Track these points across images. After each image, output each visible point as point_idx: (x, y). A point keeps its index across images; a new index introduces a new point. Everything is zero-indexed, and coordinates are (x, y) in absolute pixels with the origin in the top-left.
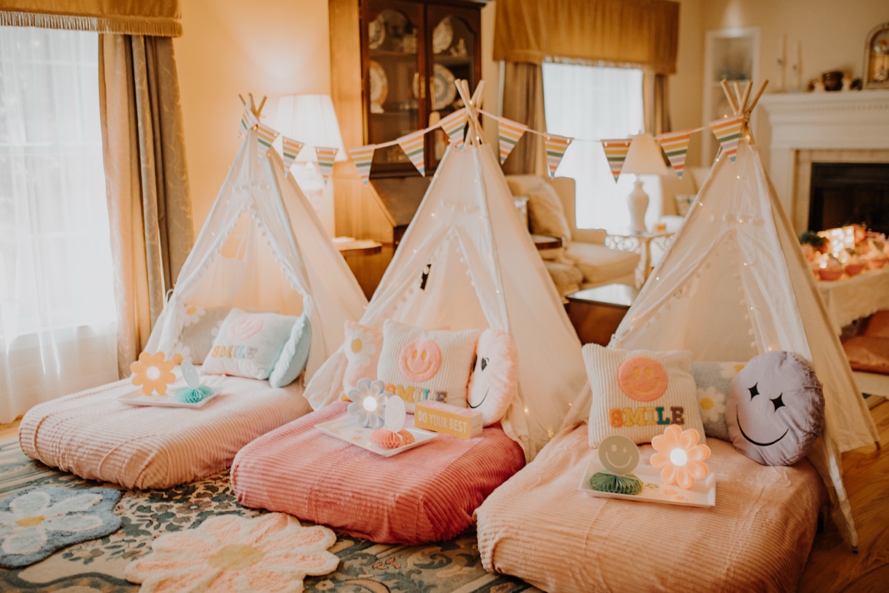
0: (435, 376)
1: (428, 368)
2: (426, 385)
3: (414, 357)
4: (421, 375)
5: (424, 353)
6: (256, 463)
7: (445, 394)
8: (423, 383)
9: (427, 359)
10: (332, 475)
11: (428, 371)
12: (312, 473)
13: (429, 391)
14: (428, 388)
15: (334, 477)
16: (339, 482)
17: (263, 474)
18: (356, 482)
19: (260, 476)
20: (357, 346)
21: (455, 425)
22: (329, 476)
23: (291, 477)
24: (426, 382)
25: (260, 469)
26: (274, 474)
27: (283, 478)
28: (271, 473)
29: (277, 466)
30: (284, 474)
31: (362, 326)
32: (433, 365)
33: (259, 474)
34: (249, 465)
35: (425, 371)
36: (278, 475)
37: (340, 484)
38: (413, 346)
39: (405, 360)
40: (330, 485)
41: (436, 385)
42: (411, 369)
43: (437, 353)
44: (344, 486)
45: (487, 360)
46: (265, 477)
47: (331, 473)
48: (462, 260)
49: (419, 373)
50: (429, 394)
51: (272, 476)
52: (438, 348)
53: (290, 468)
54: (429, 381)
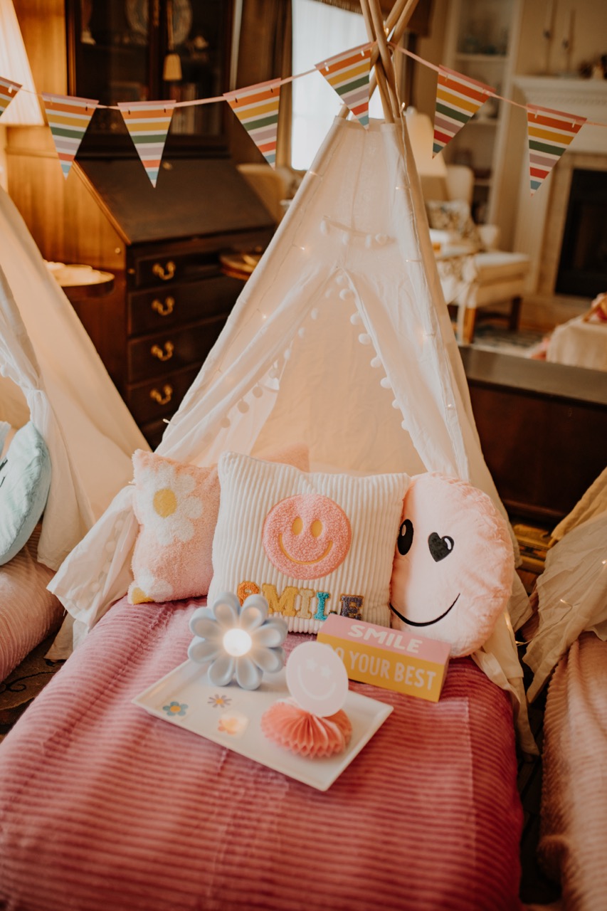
0: (341, 567)
1: (325, 552)
2: (323, 585)
3: (294, 532)
4: (313, 566)
5: (315, 523)
6: (40, 838)
7: (359, 600)
8: (316, 581)
9: (322, 535)
10: (242, 865)
11: (326, 559)
12: (190, 862)
13: (328, 596)
14: (326, 590)
15: (246, 871)
16: (266, 887)
17: (66, 868)
18: (305, 883)
19: (58, 873)
20: (166, 503)
21: (409, 675)
22: (234, 870)
23: (139, 876)
24: (322, 579)
25: (54, 853)
26: (96, 868)
27: (121, 879)
28: (86, 866)
29: (97, 843)
30: (121, 867)
31: (170, 462)
32: (334, 547)
33: (53, 865)
34: (24, 843)
35: (319, 558)
36: (105, 870)
37: (269, 894)
38: (290, 508)
39: (277, 535)
40: (244, 897)
41: (340, 584)
42: (291, 555)
43: (344, 523)
44: (279, 897)
45: (446, 540)
46: (71, 876)
47: (237, 859)
48: (361, 338)
49: (307, 561)
50: (329, 603)
51: (90, 873)
52: (344, 514)
53: (130, 850)
54: (328, 577)
